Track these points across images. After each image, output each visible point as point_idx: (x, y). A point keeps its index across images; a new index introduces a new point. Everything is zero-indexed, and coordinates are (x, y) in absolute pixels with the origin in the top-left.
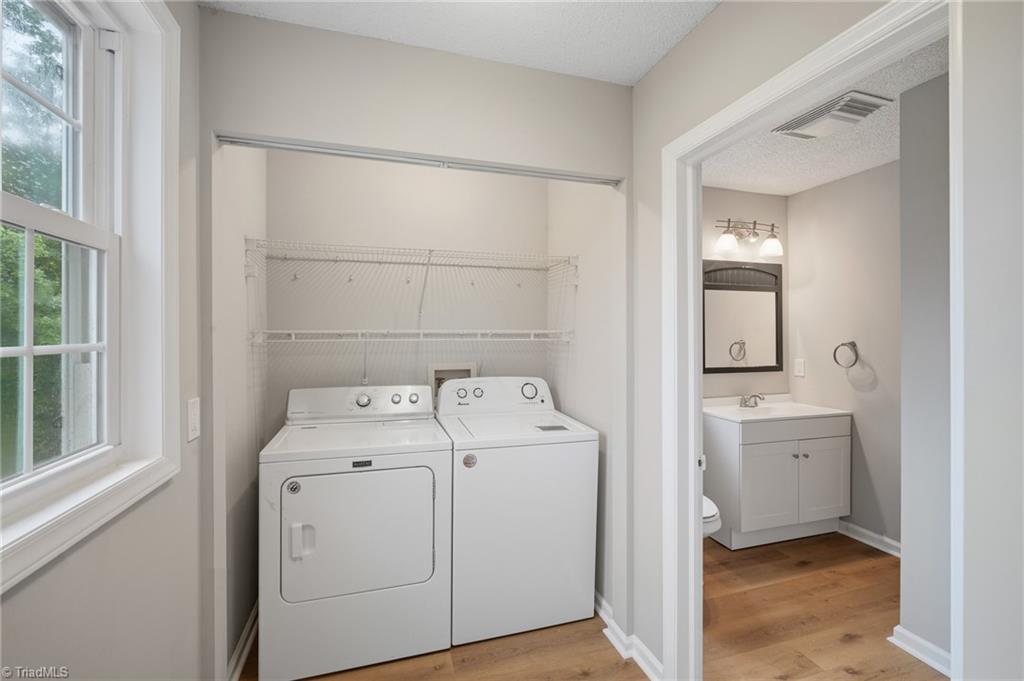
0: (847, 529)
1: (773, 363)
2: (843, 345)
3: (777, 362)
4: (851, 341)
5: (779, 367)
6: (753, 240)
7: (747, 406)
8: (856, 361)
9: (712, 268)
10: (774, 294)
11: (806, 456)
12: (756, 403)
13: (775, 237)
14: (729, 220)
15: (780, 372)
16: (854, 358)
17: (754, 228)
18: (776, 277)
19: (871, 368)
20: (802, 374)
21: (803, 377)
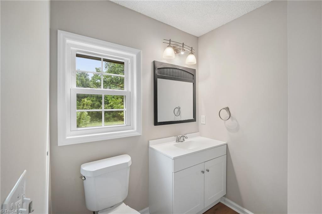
0: (225, 201)
1: (192, 118)
2: (223, 109)
3: (194, 117)
4: (226, 107)
5: (194, 120)
6: (182, 53)
7: (179, 141)
8: (230, 117)
9: (162, 67)
10: (192, 83)
11: (208, 171)
12: (184, 140)
13: (193, 54)
14: (170, 41)
15: (195, 122)
16: (229, 116)
17: (183, 47)
18: (193, 75)
19: (237, 121)
20: (204, 123)
21: (205, 124)
